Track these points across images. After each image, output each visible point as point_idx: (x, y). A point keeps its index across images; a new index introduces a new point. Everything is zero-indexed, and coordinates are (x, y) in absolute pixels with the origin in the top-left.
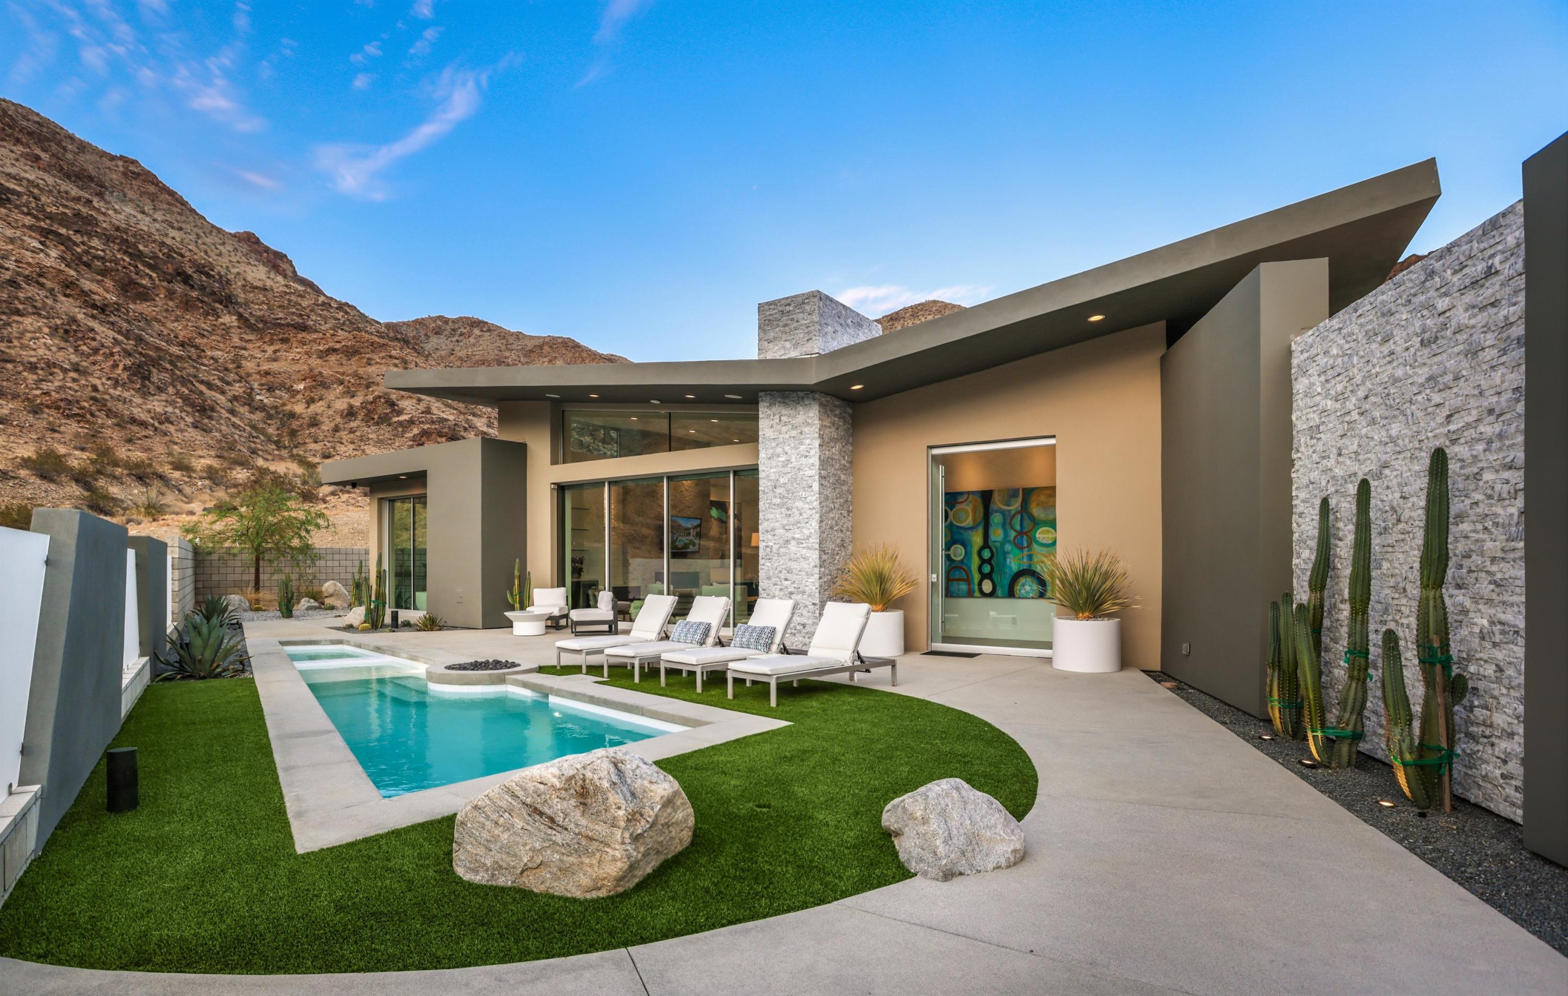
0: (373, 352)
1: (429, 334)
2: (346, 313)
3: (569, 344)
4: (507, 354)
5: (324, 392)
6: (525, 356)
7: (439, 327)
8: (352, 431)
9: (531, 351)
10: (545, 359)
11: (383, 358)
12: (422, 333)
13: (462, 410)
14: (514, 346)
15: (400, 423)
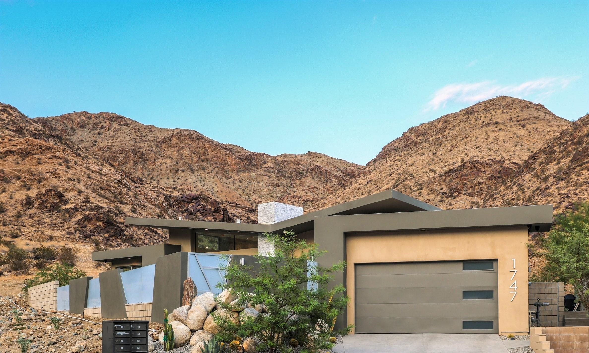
0: (41, 153)
1: (75, 127)
2: (10, 114)
3: (194, 136)
4: (141, 145)
5: (5, 185)
6: (157, 146)
7: (83, 121)
8: (31, 217)
9: (162, 142)
10: (173, 149)
11: (50, 158)
12: (69, 126)
13: (113, 199)
14: (147, 138)
15: (67, 211)
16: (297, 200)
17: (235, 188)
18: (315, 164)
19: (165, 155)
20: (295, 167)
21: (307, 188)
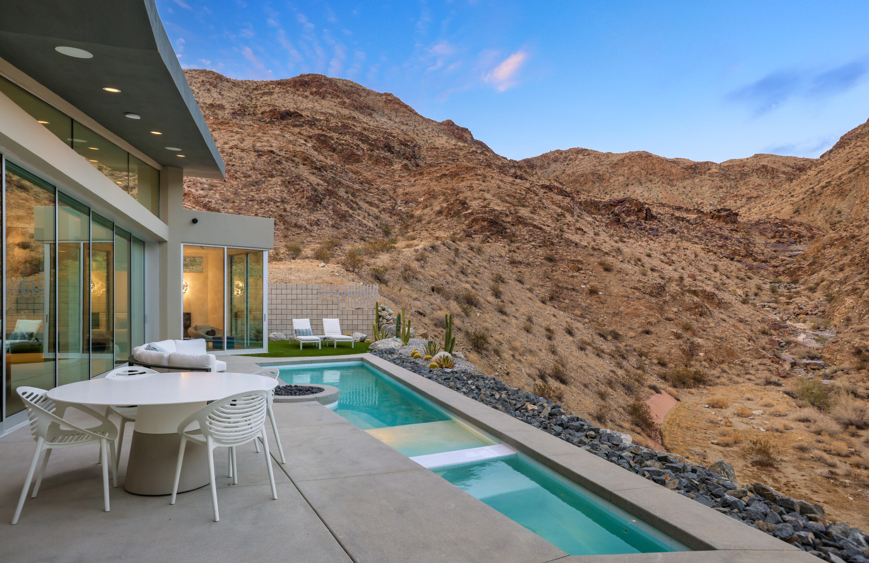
16: (740, 198)
17: (679, 194)
18: (761, 164)
19: (618, 174)
20: (740, 169)
21: (751, 186)
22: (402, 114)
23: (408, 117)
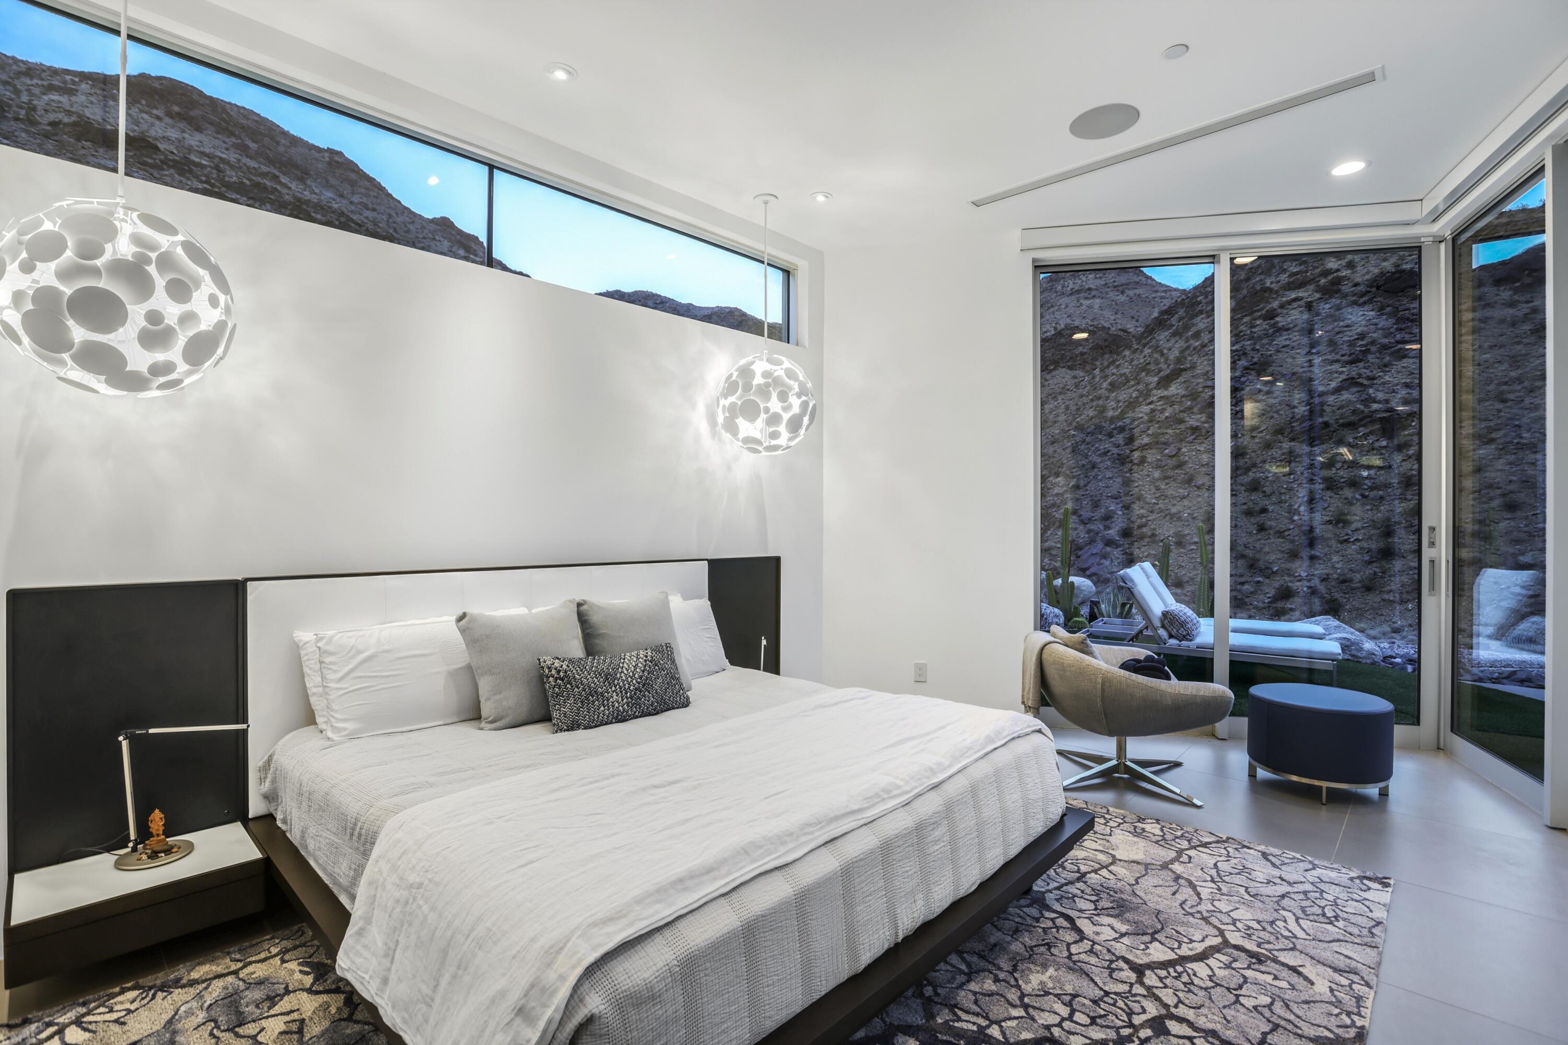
22: (363, 191)
23: (374, 197)
